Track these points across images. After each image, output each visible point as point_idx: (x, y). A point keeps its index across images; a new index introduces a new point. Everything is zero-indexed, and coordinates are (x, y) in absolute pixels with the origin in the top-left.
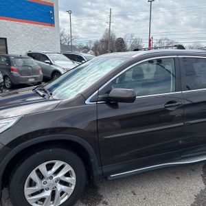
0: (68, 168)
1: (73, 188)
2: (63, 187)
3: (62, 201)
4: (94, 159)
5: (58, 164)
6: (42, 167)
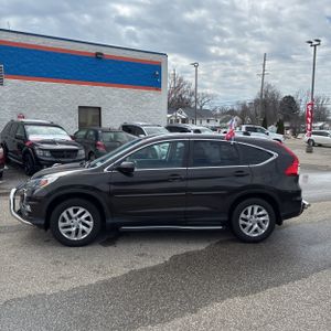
1: (91, 229)
4: (106, 210)
5: (81, 210)
6: (71, 210)
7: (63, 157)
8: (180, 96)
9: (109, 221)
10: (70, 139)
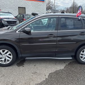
0: (9, 53)
1: (12, 59)
2: (8, 59)
3: (8, 63)
4: (18, 51)
5: (6, 51)
6: (1, 51)
7: (12, 23)
8: (50, 6)
9: (20, 56)
10: (14, 17)
